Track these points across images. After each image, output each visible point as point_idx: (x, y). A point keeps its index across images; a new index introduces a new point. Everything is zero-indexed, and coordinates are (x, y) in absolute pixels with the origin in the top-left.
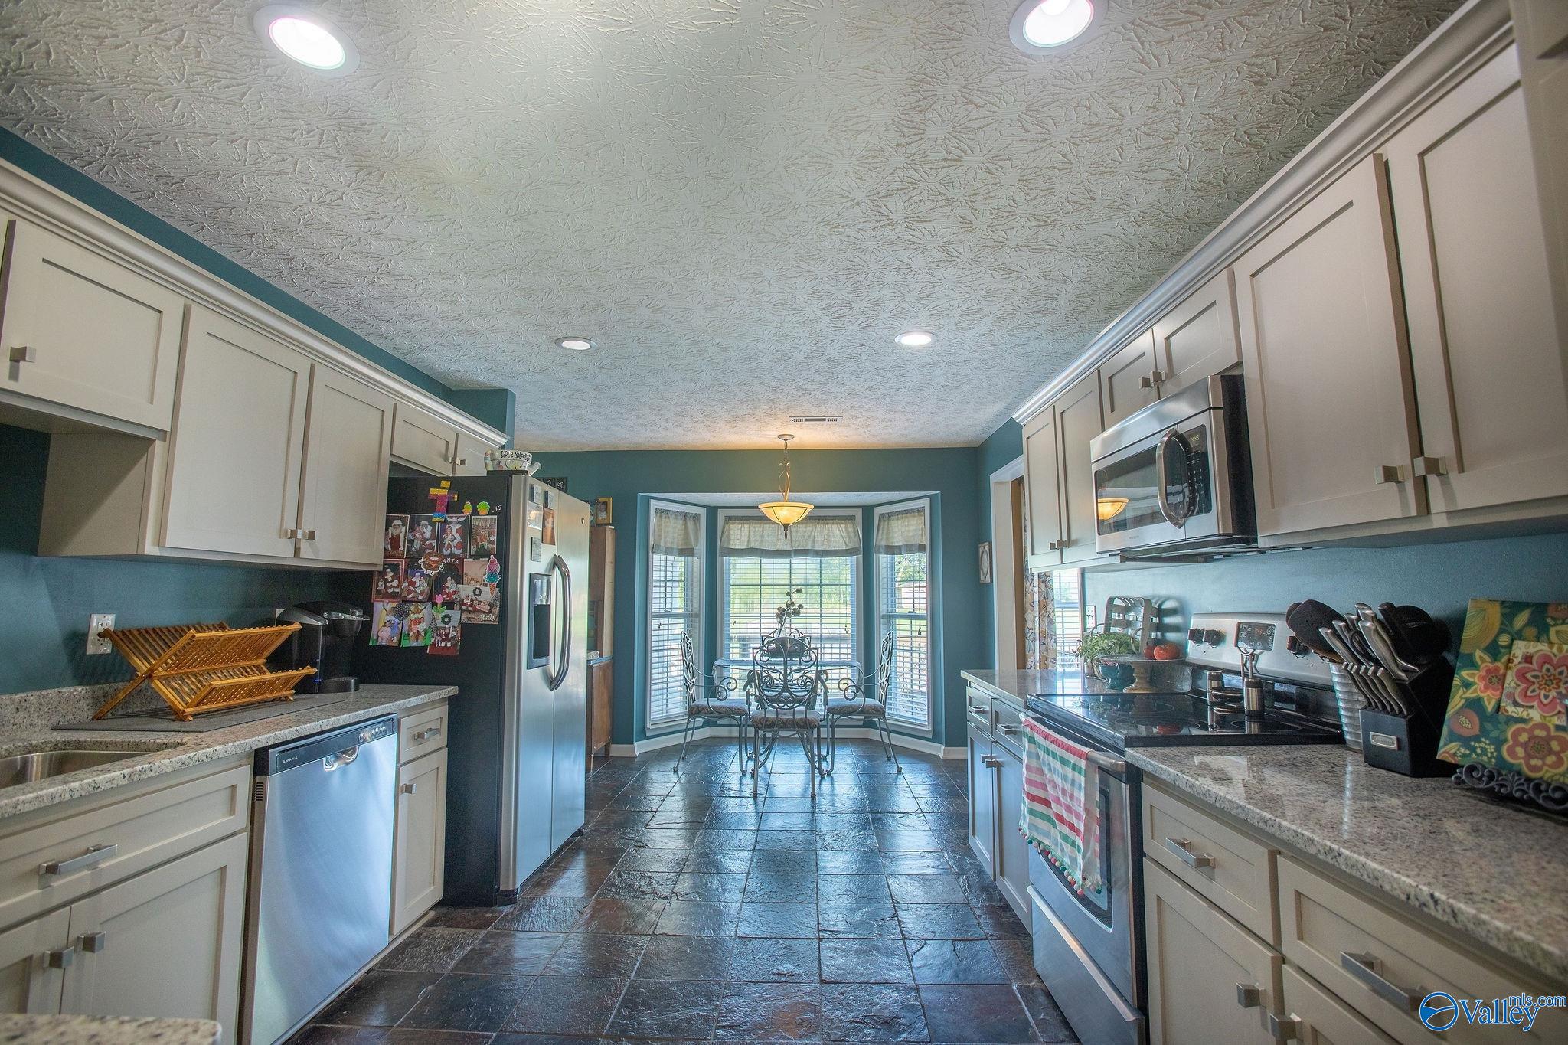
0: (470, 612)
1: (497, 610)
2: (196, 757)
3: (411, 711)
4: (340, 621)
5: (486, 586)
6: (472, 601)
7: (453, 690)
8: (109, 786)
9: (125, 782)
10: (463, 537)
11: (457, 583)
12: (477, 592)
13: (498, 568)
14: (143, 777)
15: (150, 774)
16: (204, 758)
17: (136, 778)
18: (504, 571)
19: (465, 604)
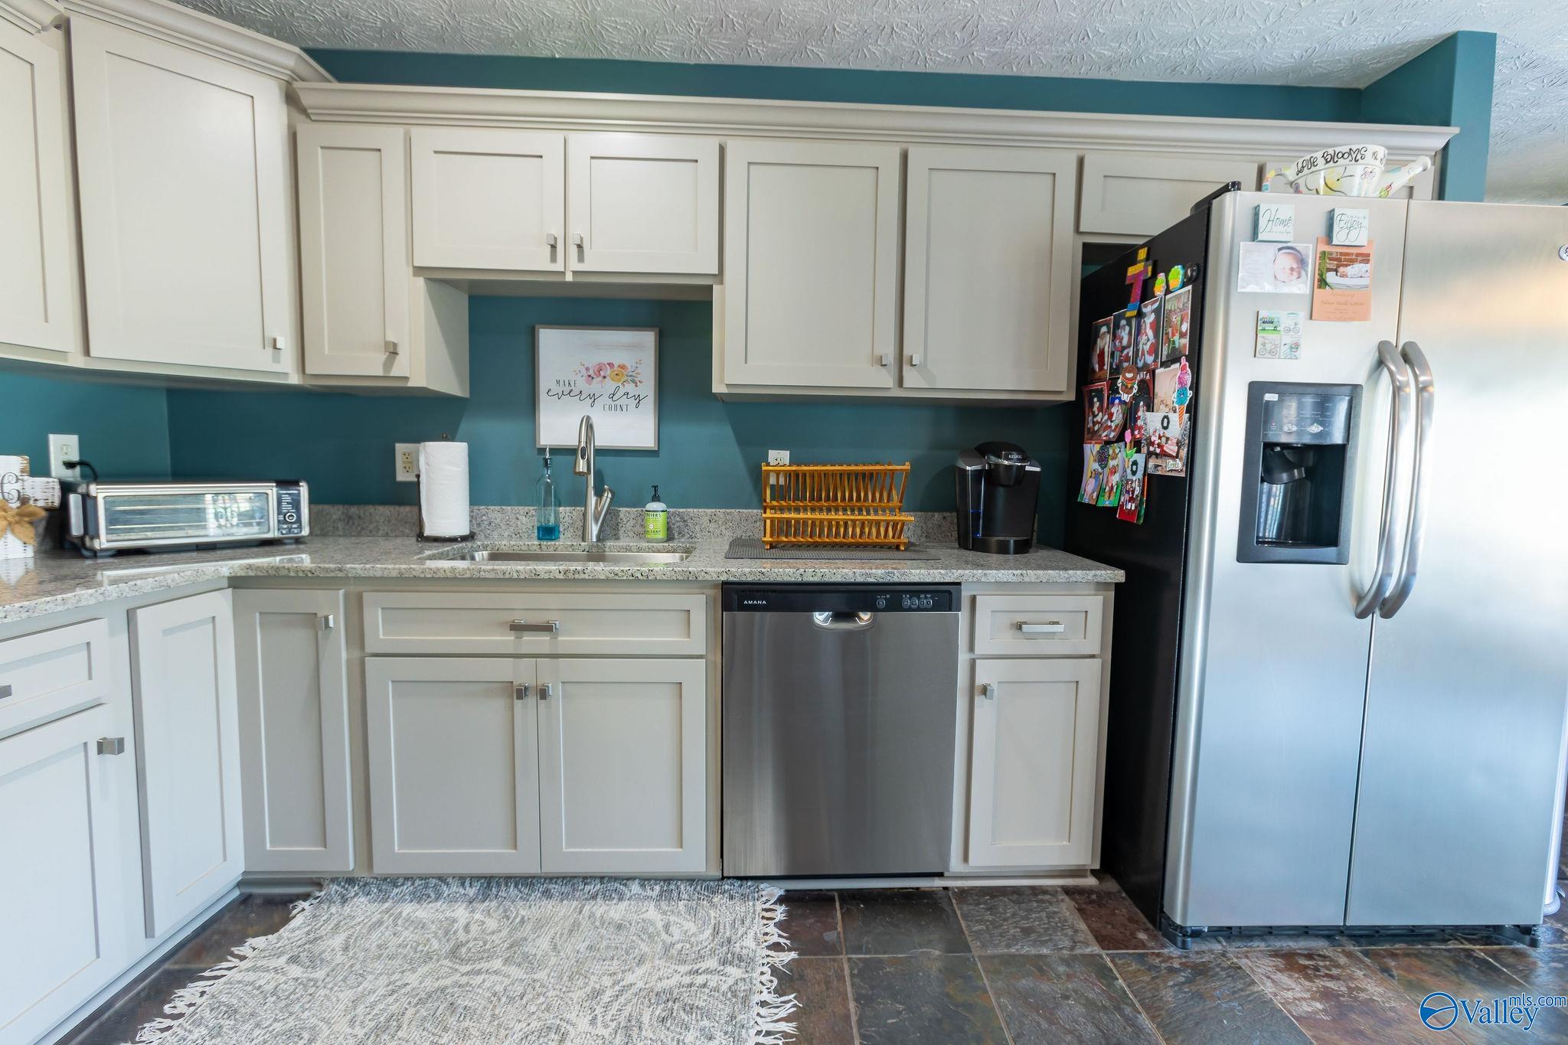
0: (1157, 455)
1: (1184, 453)
2: (630, 572)
3: (1002, 586)
4: (997, 465)
5: (1175, 412)
6: (1160, 438)
7: (1119, 575)
8: (547, 576)
9: (561, 576)
10: (1156, 335)
11: (1148, 411)
12: (1165, 423)
13: (1188, 379)
14: (577, 576)
15: (582, 576)
16: (639, 575)
17: (571, 576)
18: (1196, 386)
19: (1152, 444)
